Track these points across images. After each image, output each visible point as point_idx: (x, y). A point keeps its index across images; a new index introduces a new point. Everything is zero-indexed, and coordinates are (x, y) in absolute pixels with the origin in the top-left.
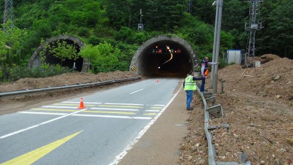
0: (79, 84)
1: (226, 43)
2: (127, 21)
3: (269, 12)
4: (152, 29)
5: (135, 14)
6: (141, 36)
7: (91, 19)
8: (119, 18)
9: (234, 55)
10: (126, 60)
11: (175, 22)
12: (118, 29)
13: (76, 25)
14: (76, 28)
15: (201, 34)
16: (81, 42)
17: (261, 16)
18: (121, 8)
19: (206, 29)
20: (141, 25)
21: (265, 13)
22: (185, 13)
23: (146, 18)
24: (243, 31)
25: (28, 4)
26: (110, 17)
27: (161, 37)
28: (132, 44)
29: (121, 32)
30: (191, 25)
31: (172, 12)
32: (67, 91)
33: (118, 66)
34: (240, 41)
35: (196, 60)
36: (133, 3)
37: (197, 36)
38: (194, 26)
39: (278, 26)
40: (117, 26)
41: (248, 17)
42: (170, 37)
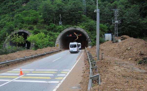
0: (25, 57)
1: (104, 30)
2: (53, 20)
3: (123, 15)
4: (66, 24)
5: (58, 17)
6: (61, 28)
7: (35, 20)
8: (49, 19)
9: (108, 36)
10: (53, 41)
11: (78, 20)
12: (49, 25)
13: (27, 24)
14: (27, 25)
15: (91, 26)
16: (30, 33)
17: (120, 17)
18: (50, 14)
19: (94, 23)
20: (61, 22)
21: (121, 15)
22: (83, 15)
23: (63, 18)
24: (112, 24)
25: (4, 14)
26: (45, 19)
27: (71, 28)
28: (56, 32)
29: (50, 26)
30: (87, 21)
31: (76, 15)
32: (18, 62)
33: (49, 44)
34: (110, 29)
35: (89, 40)
36: (56, 11)
37: (89, 27)
38: (87, 22)
39: (128, 21)
40: (48, 23)
41: (113, 17)
42: (75, 28)
